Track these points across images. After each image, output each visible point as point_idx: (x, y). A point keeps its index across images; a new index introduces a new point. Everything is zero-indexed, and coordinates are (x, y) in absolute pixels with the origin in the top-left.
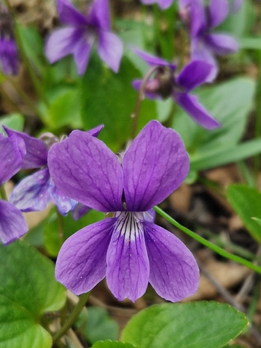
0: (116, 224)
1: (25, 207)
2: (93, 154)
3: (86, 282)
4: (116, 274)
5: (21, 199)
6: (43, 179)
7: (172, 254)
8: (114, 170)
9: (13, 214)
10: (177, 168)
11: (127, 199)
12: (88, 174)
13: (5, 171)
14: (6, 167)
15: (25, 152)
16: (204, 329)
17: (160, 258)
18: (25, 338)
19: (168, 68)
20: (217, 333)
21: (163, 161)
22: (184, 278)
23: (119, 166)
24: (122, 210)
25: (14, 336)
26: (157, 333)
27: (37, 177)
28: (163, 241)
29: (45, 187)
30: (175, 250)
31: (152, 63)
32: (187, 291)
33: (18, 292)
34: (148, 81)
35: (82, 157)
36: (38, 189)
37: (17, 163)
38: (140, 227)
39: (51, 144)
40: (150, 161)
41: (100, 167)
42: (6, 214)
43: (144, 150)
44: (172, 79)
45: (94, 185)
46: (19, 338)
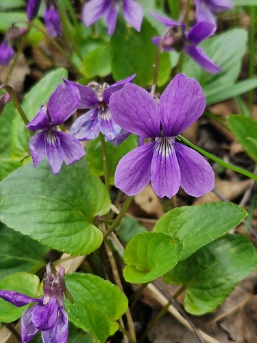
0: (155, 146)
1: (82, 137)
2: (139, 98)
3: (136, 187)
4: (157, 180)
5: (78, 131)
6: (93, 117)
7: (194, 164)
8: (154, 109)
9: (73, 143)
10: (197, 105)
11: (164, 128)
12: (137, 113)
13: (65, 112)
14: (66, 108)
15: (80, 98)
16: (214, 222)
17: (187, 168)
18: (84, 233)
19: (180, 27)
20: (224, 223)
21: (188, 100)
22: (204, 180)
23: (157, 106)
24: (159, 135)
25: (76, 232)
26: (179, 228)
27: (88, 115)
28: (189, 156)
29: (95, 122)
30: (197, 162)
31: (167, 25)
32: (207, 189)
33: (76, 201)
34: (166, 38)
35: (132, 101)
36: (90, 124)
37: (74, 106)
38: (172, 147)
39: (97, 90)
40: (179, 101)
41: (144, 107)
42: (68, 143)
43: (174, 94)
44: (183, 36)
45: (140, 119)
46: (80, 233)
